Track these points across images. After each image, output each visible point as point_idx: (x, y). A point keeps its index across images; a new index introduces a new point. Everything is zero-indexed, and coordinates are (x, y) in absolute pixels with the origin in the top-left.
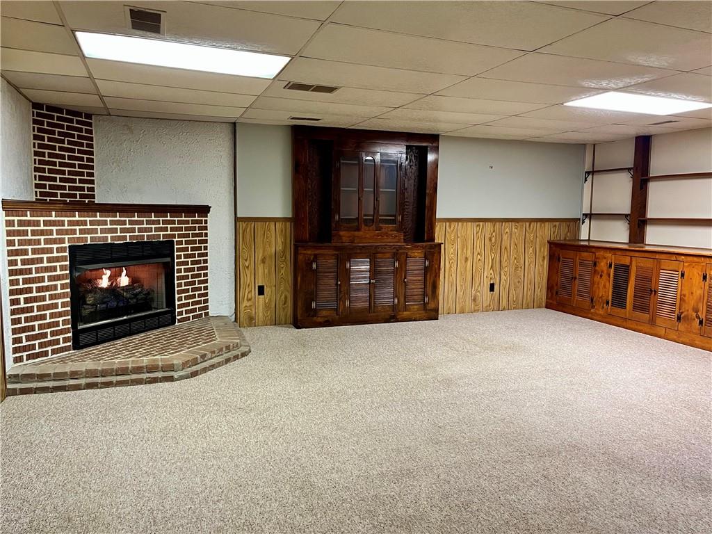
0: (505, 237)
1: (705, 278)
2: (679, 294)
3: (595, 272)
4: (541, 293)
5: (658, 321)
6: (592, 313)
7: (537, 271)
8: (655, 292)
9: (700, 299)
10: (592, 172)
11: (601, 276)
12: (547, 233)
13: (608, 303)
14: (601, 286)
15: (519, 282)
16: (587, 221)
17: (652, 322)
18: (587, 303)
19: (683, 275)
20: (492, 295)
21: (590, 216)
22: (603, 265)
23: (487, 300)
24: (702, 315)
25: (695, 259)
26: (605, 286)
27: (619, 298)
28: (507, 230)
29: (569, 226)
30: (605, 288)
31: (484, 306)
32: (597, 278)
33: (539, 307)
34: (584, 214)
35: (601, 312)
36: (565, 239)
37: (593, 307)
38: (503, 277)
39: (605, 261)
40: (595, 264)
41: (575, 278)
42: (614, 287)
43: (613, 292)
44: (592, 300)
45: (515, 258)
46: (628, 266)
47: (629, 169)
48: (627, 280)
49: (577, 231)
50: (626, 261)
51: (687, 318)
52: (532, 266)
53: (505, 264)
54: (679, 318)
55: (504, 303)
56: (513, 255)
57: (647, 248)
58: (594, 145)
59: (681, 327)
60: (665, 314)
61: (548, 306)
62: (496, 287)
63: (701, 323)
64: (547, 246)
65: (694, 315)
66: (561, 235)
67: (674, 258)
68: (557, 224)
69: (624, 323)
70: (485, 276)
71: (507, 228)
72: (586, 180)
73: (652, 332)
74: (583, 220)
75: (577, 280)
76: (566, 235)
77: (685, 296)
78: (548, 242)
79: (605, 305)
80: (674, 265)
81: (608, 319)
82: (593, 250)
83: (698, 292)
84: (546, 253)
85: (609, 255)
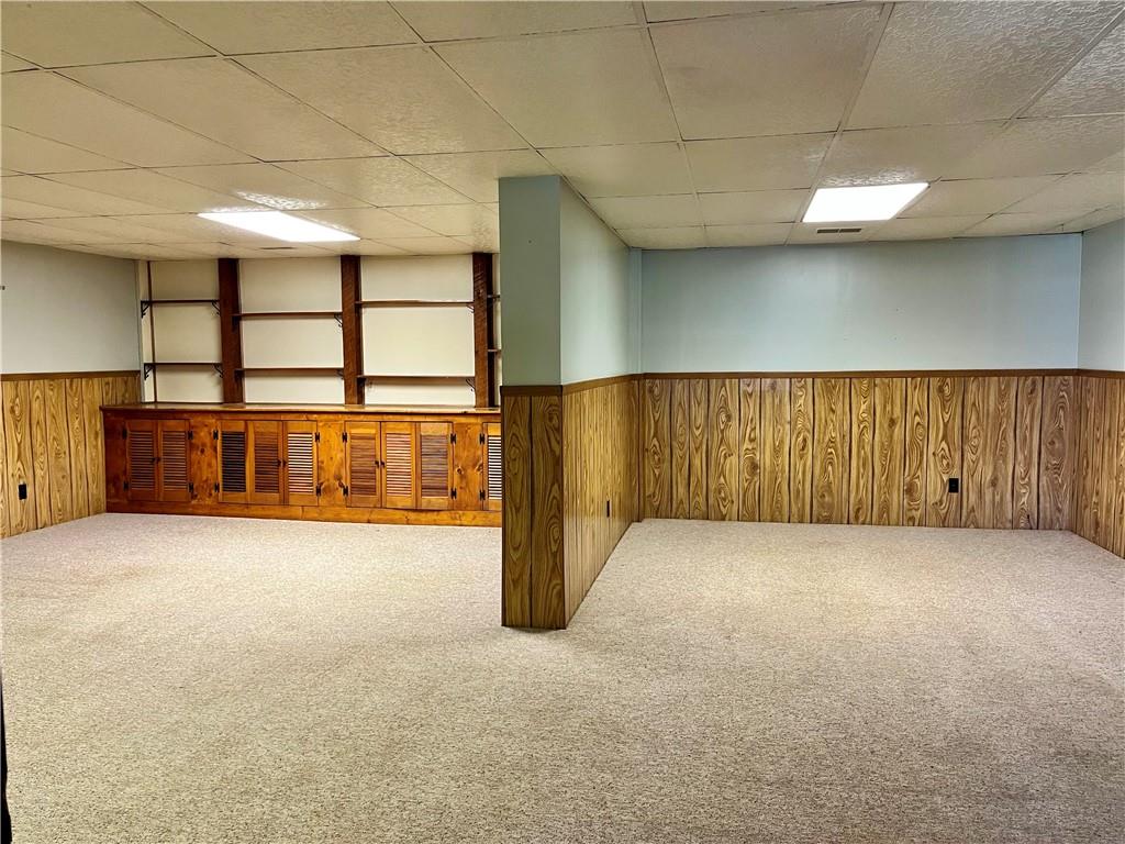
0: (35, 405)
1: (345, 438)
2: (315, 461)
3: (192, 447)
4: (98, 490)
5: (292, 500)
6: (193, 507)
7: (87, 456)
8: (285, 463)
9: (342, 465)
10: (150, 303)
11: (202, 451)
12: (95, 395)
13: (217, 488)
14: (205, 467)
15: (63, 477)
16: (150, 374)
17: (284, 502)
18: (183, 493)
19: (317, 438)
20: (23, 505)
21: (153, 366)
22: (203, 435)
23: (16, 515)
24: (347, 483)
25: (331, 417)
26: (210, 465)
27: (234, 478)
28: (38, 393)
29: (126, 383)
30: (211, 467)
31: (13, 525)
32: (196, 455)
33: (97, 513)
34: (145, 365)
35: (208, 501)
36: (123, 402)
37: (194, 497)
38: (38, 472)
39: (206, 429)
40: (190, 435)
41: (159, 460)
42: (225, 464)
43: (224, 472)
44: (191, 488)
45: (54, 439)
46: (243, 434)
47: (213, 302)
48: (244, 453)
49: (139, 389)
50: (239, 426)
51: (329, 490)
52: (81, 448)
53: (39, 449)
54: (318, 491)
55: (44, 515)
56: (51, 434)
57: (248, 408)
58: (149, 262)
59: (323, 501)
60: (300, 490)
61: (111, 509)
62: (29, 490)
63: (346, 492)
64: (99, 415)
65: (337, 483)
66: (117, 396)
67: (304, 417)
68: (110, 379)
69: (245, 511)
70: (10, 475)
71: (36, 389)
72: (143, 314)
73: (285, 515)
74: (145, 373)
75: (161, 463)
76: (123, 396)
77: (323, 462)
78: (100, 408)
79: (213, 492)
80: (305, 426)
81: (219, 510)
82: (185, 416)
83: (340, 455)
84: (99, 426)
85: (211, 420)
